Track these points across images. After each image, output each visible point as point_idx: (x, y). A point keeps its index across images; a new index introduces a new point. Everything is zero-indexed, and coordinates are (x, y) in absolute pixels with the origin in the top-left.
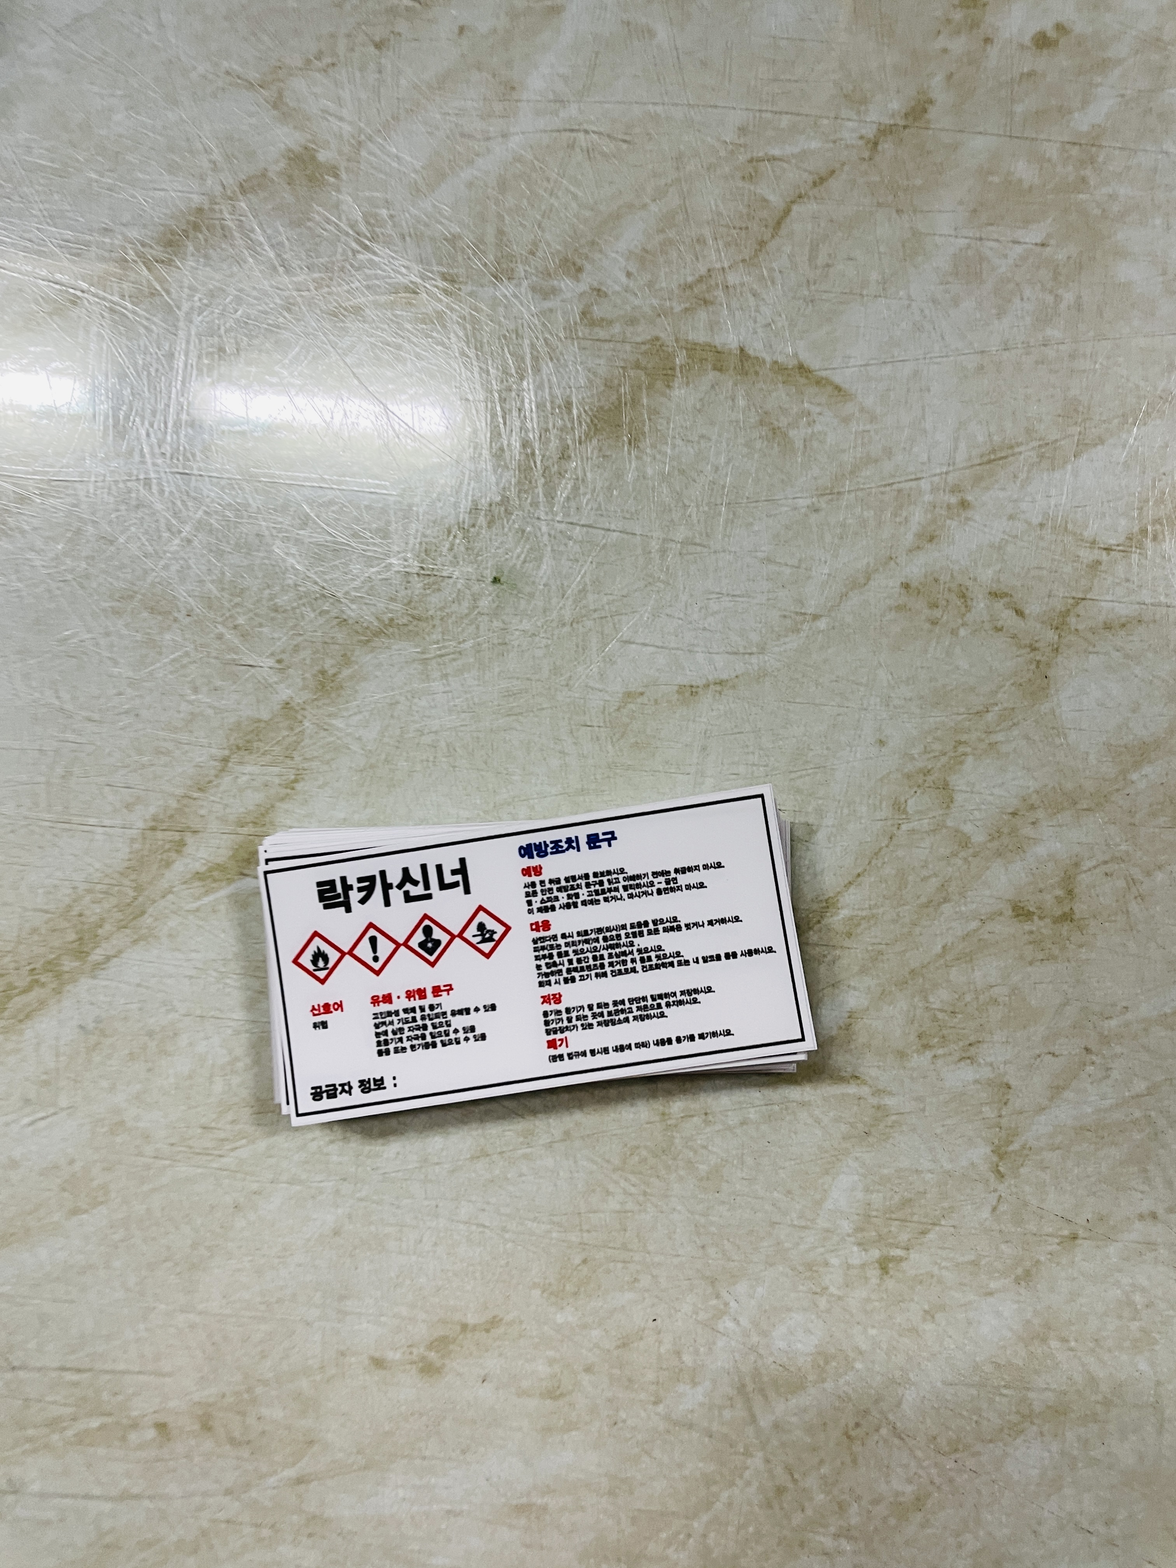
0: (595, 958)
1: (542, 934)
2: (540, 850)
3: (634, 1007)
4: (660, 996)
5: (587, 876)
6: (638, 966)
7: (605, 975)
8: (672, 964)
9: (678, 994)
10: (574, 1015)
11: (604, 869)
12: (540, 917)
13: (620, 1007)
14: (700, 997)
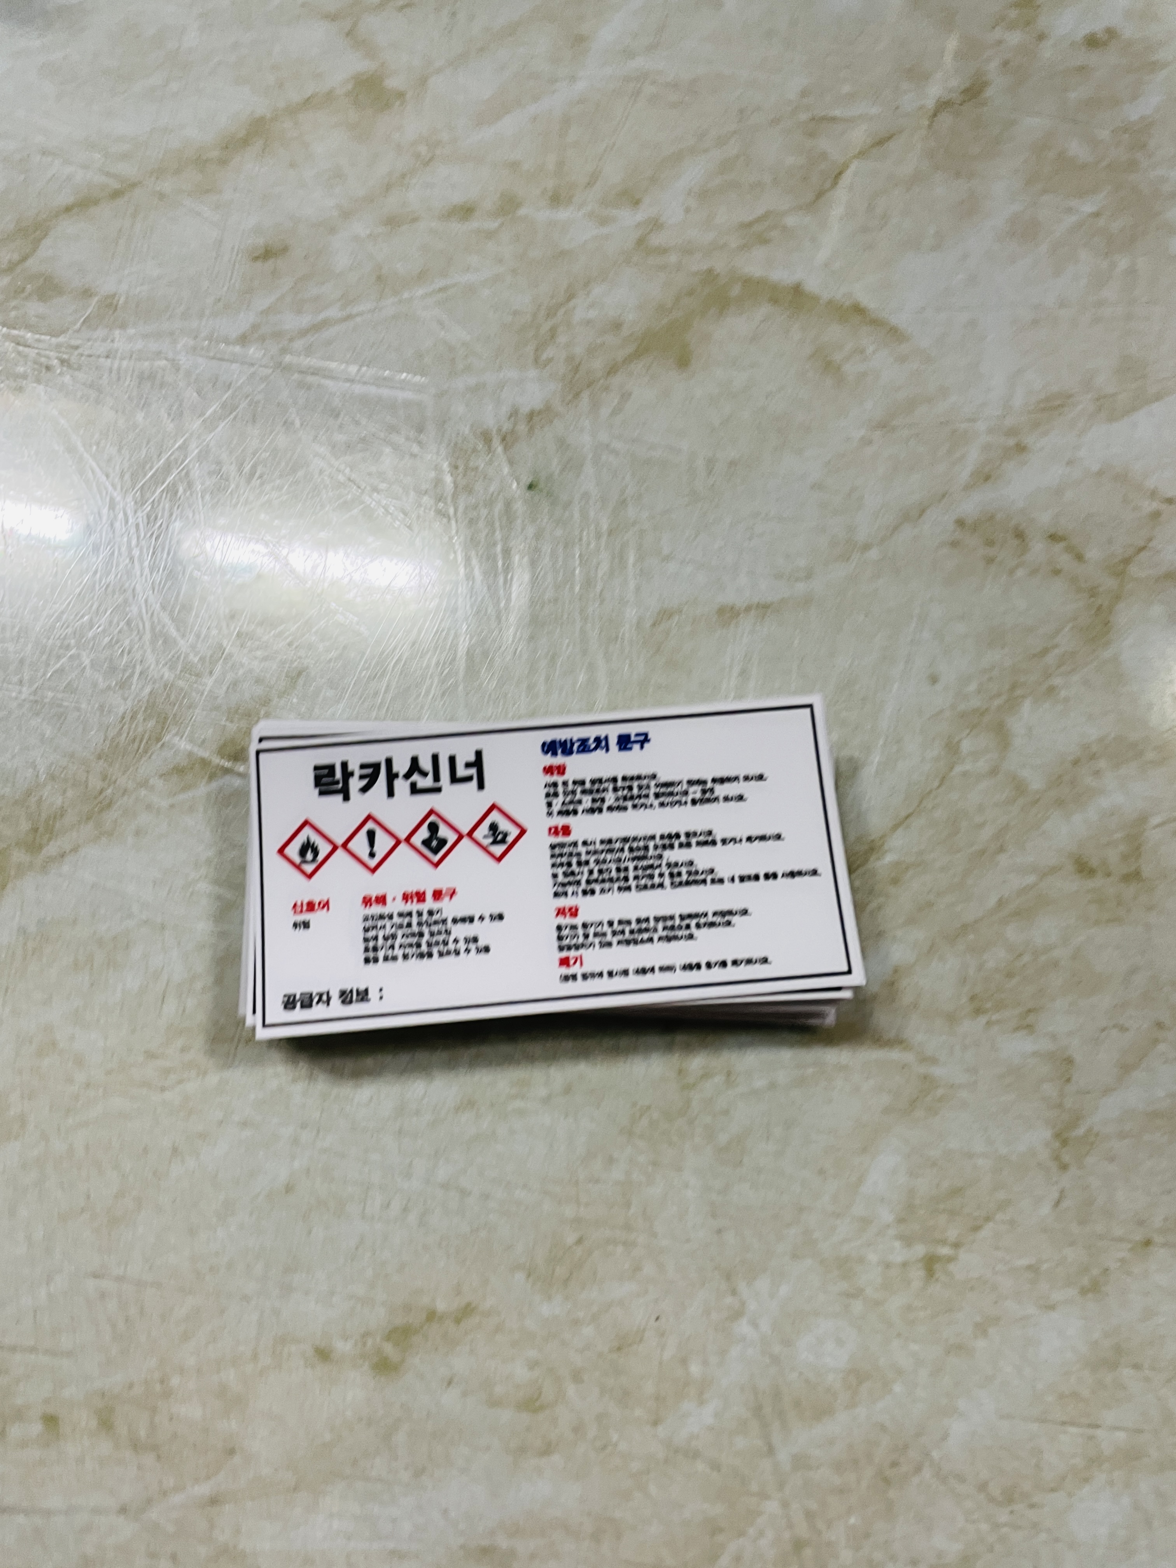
0: (618, 870)
1: (560, 839)
2: (566, 748)
3: (660, 926)
4: (690, 916)
5: (615, 780)
6: (667, 881)
7: (629, 888)
8: (704, 881)
9: (710, 915)
10: (591, 931)
11: (634, 772)
12: (561, 821)
13: (644, 925)
14: (735, 919)
